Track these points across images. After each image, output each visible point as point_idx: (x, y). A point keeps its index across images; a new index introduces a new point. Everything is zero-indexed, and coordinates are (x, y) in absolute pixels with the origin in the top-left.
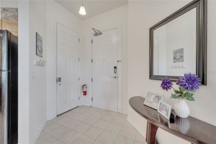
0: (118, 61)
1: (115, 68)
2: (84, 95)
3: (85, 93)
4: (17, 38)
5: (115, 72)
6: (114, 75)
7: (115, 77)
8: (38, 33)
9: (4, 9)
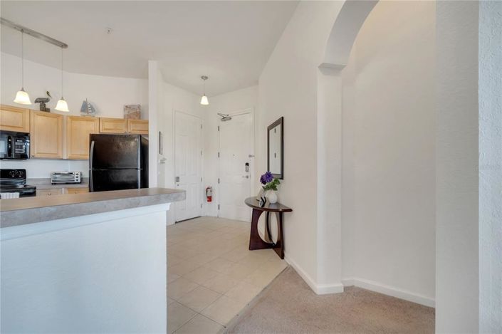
0: (250, 156)
1: (247, 164)
2: (208, 201)
3: (210, 199)
4: (148, 141)
5: (247, 171)
6: (246, 174)
7: (247, 177)
8: (162, 132)
9: (127, 107)
